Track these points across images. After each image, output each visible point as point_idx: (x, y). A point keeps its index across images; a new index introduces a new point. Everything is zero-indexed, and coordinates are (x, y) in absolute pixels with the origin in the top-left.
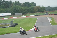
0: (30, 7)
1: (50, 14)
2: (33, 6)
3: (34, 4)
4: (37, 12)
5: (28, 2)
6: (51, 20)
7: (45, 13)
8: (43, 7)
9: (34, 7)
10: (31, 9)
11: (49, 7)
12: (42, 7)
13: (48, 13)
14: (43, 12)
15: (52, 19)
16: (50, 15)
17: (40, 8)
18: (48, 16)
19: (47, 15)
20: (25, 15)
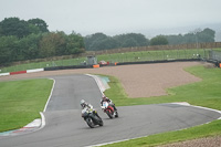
0: (25, 39)
1: (104, 62)
2: (36, 33)
3: (40, 25)
4: (52, 55)
5: (17, 19)
6: (108, 87)
7: (84, 60)
8: (76, 38)
9: (41, 37)
10: (30, 43)
11: (99, 36)
12: (72, 36)
13: (95, 60)
14: (77, 54)
15: (112, 82)
16: (101, 65)
17: (62, 41)
18: (97, 69)
19: (92, 67)
20: (5, 69)
